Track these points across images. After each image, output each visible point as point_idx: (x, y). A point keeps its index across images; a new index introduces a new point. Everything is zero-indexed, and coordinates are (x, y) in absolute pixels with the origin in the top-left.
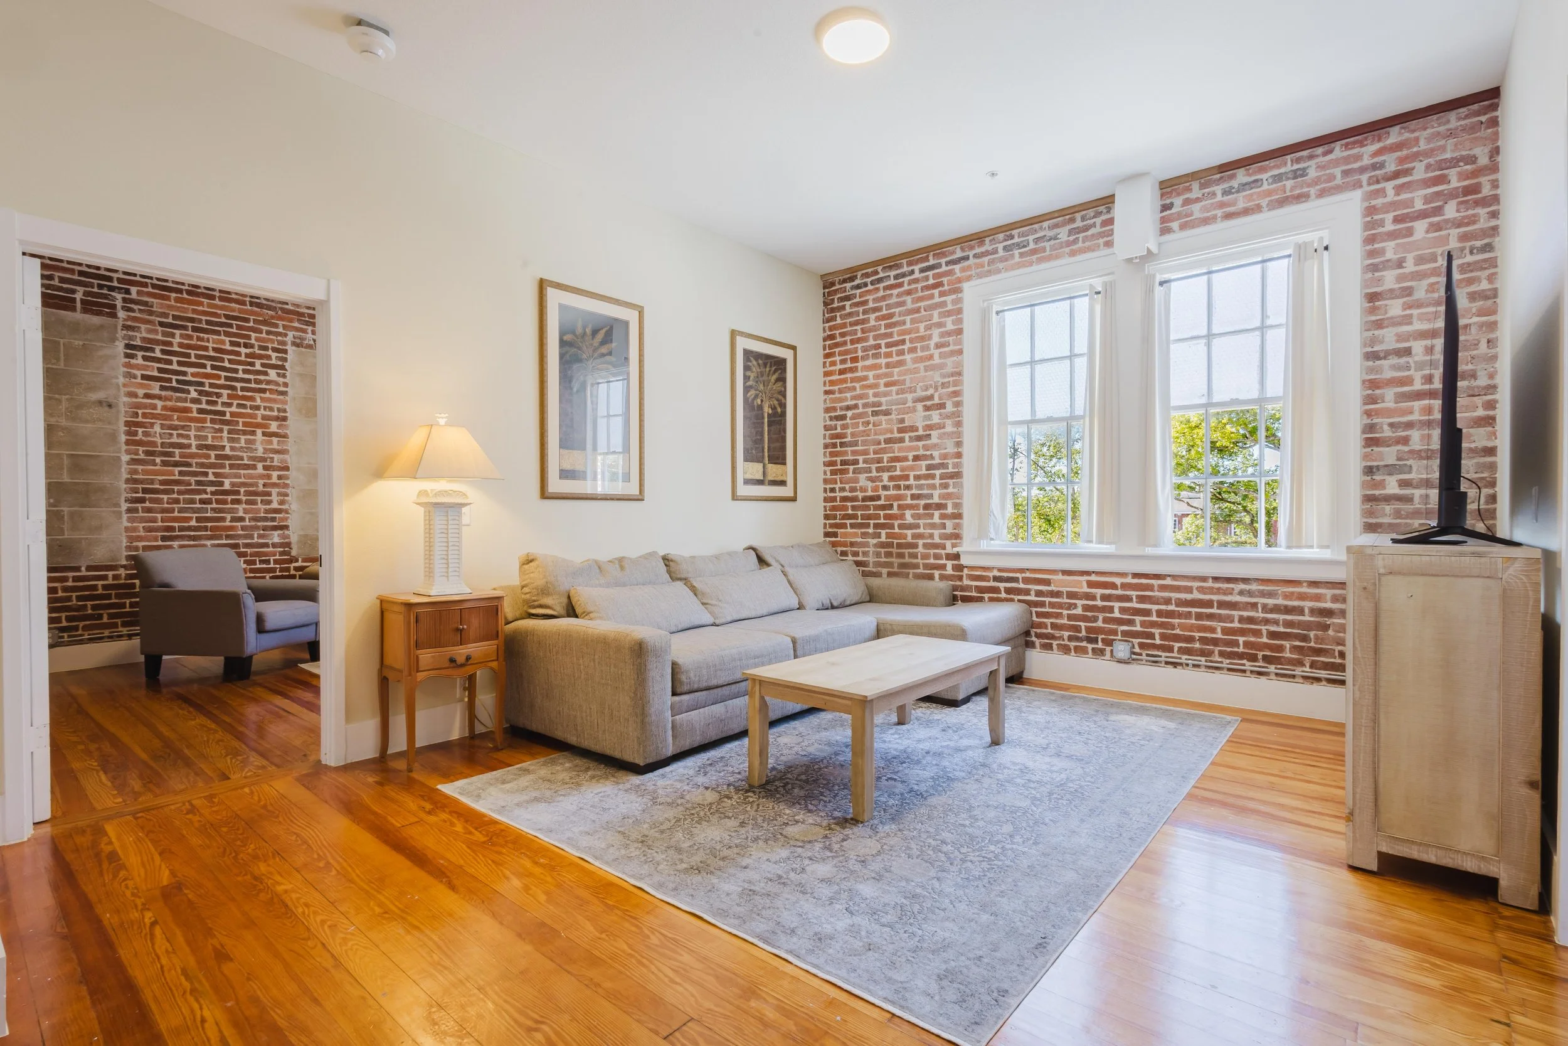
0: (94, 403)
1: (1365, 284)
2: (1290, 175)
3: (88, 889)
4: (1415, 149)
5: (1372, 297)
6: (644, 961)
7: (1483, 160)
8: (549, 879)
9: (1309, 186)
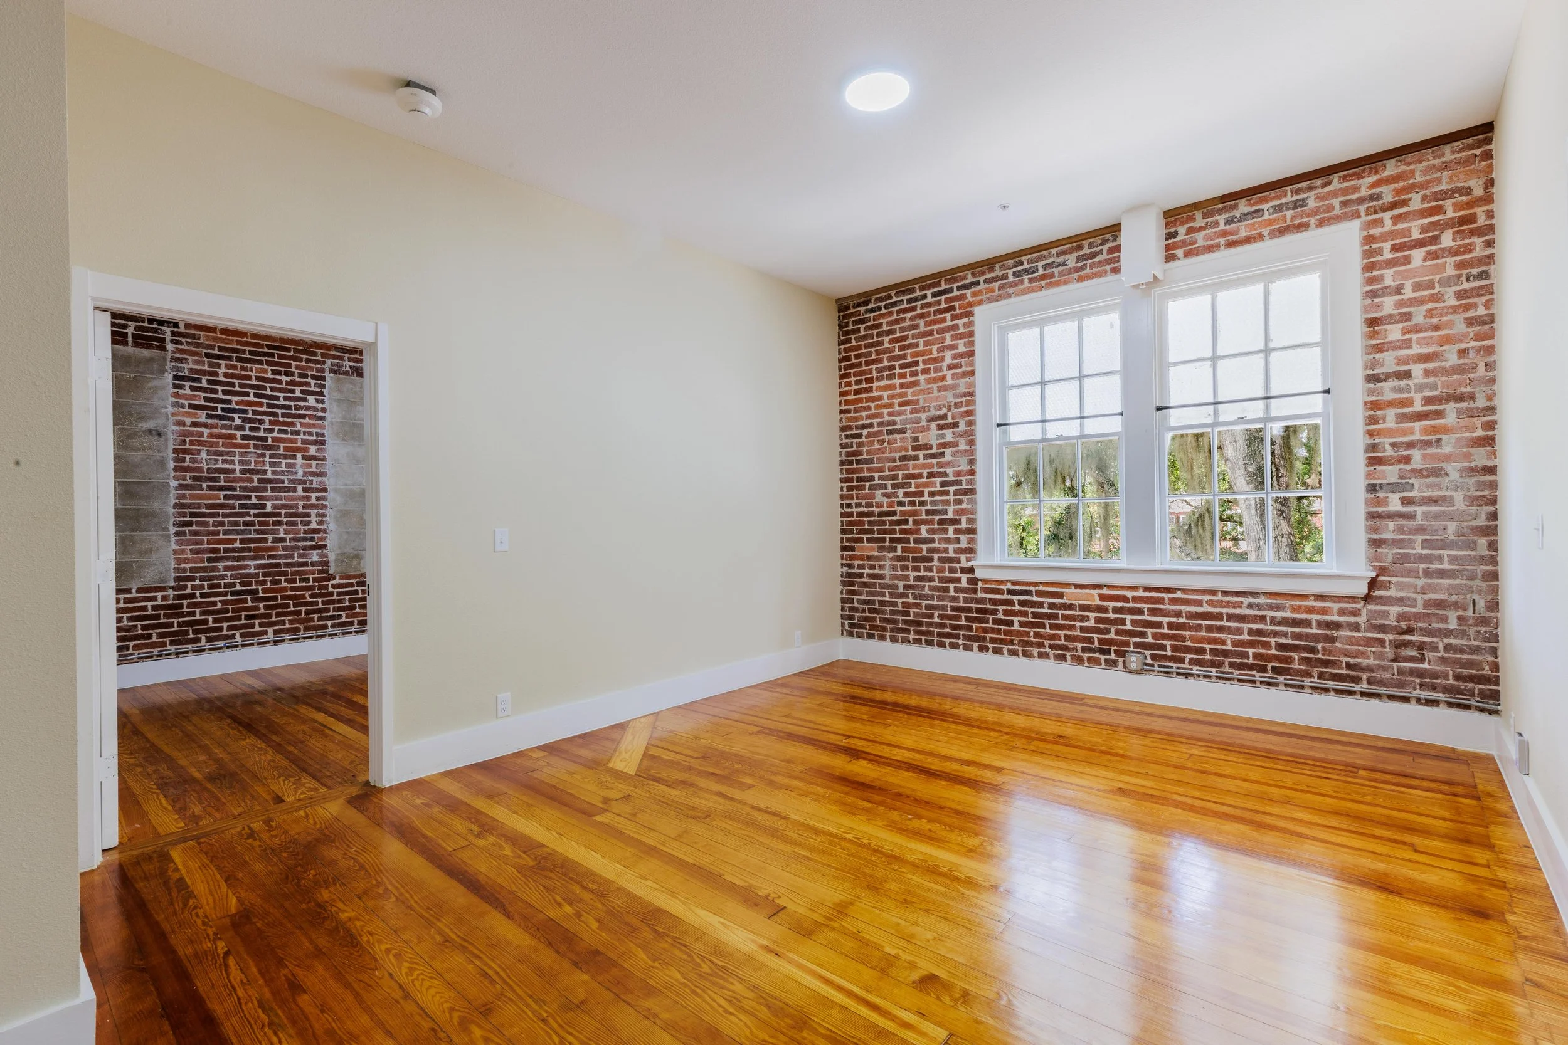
0: (144, 432)
1: (1366, 310)
2: (1290, 206)
3: (160, 917)
4: (1411, 181)
5: (1372, 322)
6: (698, 990)
7: (1478, 192)
8: (600, 906)
9: (1309, 215)
